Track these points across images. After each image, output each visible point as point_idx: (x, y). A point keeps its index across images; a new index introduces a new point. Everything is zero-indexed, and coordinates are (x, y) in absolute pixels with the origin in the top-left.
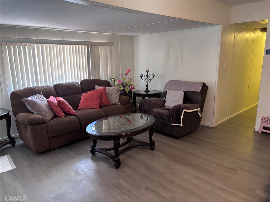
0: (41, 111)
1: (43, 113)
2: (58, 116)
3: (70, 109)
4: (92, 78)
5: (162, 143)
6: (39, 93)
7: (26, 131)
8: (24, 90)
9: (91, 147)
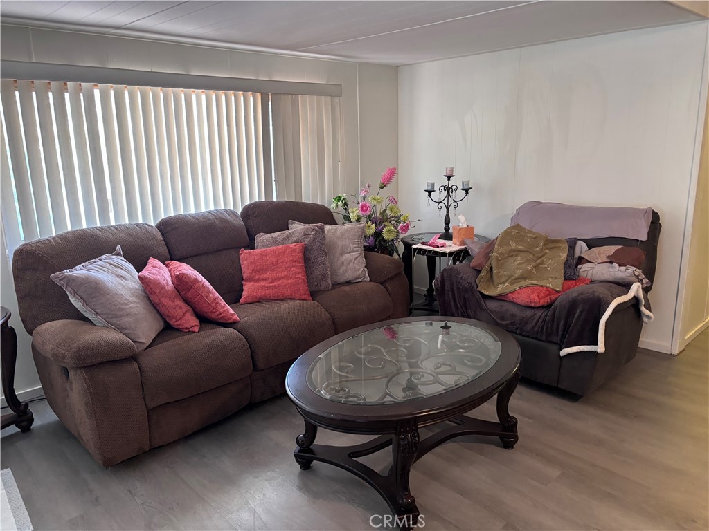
0: (120, 316)
1: (126, 321)
2: (178, 330)
3: (217, 303)
4: (277, 198)
5: (529, 418)
6: (111, 250)
7: (68, 388)
8: (60, 239)
9: (297, 442)
